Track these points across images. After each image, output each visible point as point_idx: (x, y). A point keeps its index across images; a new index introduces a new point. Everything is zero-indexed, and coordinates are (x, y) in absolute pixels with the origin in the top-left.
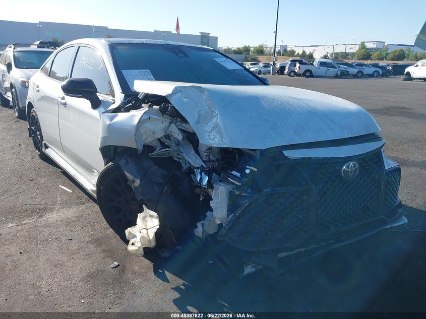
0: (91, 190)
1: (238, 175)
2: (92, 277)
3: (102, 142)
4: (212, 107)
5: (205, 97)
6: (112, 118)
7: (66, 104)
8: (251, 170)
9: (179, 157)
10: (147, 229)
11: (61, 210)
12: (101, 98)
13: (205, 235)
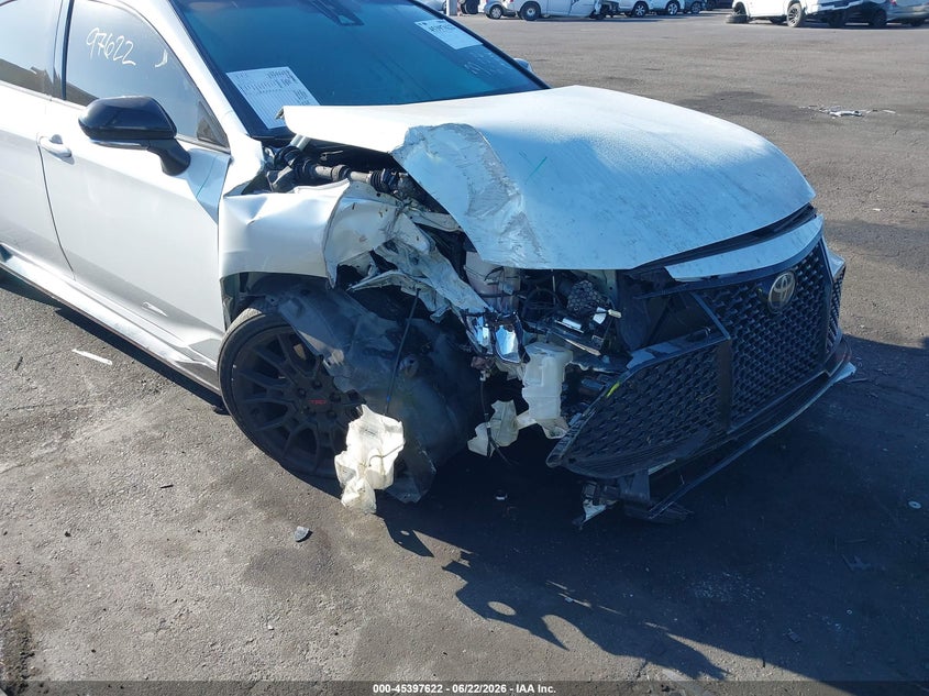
0: (178, 362)
1: (577, 326)
2: (264, 567)
3: (228, 266)
4: (503, 174)
5: (483, 150)
6: (254, 209)
7: (70, 155)
8: (608, 317)
9: (418, 286)
10: (382, 457)
11: (109, 414)
12: (187, 147)
13: (493, 449)
